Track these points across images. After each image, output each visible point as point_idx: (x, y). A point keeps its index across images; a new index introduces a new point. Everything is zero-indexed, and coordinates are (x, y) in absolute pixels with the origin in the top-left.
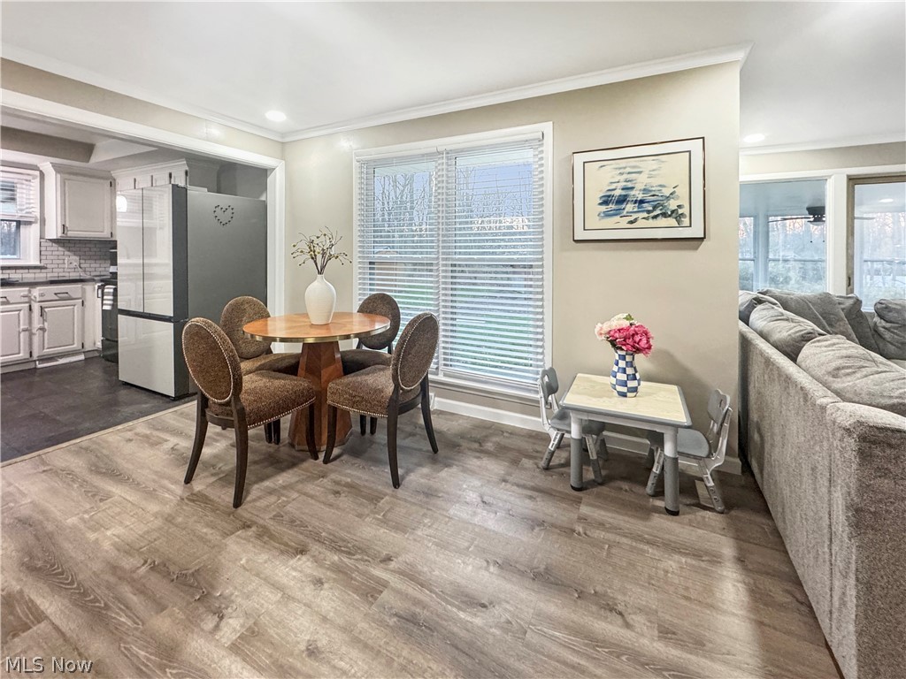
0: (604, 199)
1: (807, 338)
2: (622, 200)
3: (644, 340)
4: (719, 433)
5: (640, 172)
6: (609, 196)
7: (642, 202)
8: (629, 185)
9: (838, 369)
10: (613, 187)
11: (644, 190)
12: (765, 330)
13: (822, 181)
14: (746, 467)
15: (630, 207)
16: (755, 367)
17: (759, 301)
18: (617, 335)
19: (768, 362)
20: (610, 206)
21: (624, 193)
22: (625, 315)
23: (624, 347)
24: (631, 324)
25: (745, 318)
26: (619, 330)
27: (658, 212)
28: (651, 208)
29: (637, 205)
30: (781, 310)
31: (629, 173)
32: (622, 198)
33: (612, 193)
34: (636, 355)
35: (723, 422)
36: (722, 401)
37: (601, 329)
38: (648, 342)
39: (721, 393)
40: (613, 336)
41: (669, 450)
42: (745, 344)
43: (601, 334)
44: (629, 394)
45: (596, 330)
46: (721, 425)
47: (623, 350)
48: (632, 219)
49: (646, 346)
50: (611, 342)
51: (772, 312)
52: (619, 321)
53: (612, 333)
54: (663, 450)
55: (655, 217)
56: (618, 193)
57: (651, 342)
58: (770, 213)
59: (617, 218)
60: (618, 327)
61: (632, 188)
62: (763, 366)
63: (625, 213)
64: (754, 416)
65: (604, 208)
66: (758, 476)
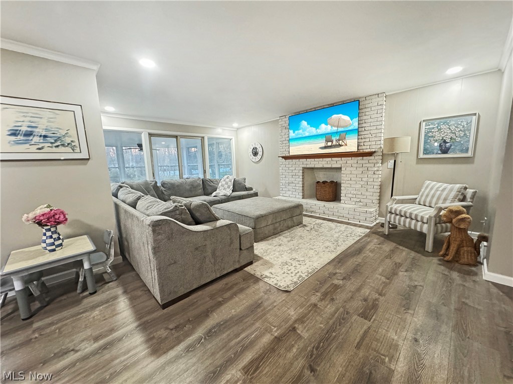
0: (12, 132)
1: (139, 199)
2: (29, 134)
3: (62, 216)
4: (110, 248)
5: (41, 118)
6: (17, 130)
7: (45, 137)
8: (33, 125)
9: (148, 207)
10: (19, 124)
11: (46, 129)
12: (124, 199)
13: (140, 133)
14: (124, 258)
15: (36, 139)
16: (122, 215)
17: (121, 187)
18: (42, 218)
19: (126, 211)
20: (19, 137)
21: (29, 129)
22: (45, 206)
23: (48, 224)
24: (51, 210)
25: (116, 195)
26: (43, 215)
27: (58, 143)
28: (53, 141)
29: (42, 138)
30: (131, 189)
31: (31, 117)
32: (29, 133)
33: (19, 128)
34: (58, 226)
35: (111, 243)
36: (109, 233)
37: (28, 217)
38: (65, 217)
39: (109, 230)
40: (38, 220)
41: (86, 266)
42: (117, 206)
43: (28, 220)
44: (56, 249)
45: (23, 219)
46: (111, 244)
47: (48, 225)
48: (40, 146)
49: (64, 219)
50: (37, 223)
51: (126, 191)
52: (41, 210)
53: (37, 218)
54: (83, 268)
55: (57, 146)
56: (24, 129)
57: (67, 216)
58: (123, 145)
59: (27, 146)
60: (42, 213)
61: (36, 127)
62: (124, 213)
63: (33, 143)
64: (124, 236)
65: (13, 138)
66: (129, 259)
